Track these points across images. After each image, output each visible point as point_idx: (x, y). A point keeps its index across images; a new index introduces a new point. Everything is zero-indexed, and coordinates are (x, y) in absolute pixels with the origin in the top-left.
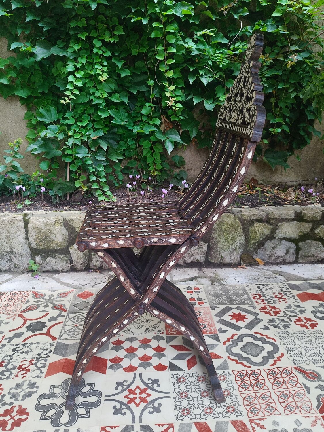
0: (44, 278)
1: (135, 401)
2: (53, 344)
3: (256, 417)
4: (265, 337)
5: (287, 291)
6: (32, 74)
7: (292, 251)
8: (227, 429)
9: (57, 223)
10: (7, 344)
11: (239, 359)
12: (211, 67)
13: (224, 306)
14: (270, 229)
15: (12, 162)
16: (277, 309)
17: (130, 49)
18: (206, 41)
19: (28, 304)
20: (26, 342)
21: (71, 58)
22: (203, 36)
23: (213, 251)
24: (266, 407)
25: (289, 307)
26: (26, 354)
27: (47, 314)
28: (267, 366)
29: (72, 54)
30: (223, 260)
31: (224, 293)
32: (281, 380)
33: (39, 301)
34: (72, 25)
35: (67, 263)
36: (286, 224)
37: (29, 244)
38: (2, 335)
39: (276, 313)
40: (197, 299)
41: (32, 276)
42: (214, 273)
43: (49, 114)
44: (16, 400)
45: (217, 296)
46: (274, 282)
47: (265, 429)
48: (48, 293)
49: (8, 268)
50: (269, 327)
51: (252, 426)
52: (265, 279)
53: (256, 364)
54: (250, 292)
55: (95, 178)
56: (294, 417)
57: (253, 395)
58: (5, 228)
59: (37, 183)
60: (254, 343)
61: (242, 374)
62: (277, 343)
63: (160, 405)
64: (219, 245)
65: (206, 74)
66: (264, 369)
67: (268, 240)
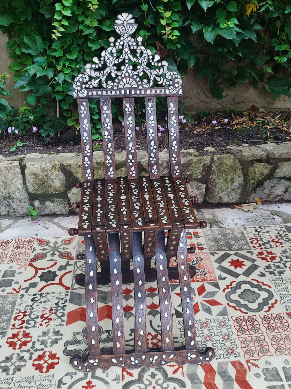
0: (44, 222)
1: (148, 345)
2: (68, 293)
3: (252, 358)
4: (261, 284)
5: (284, 234)
7: (290, 190)
8: (227, 368)
9: (54, 169)
10: (25, 294)
11: (238, 306)
13: (222, 253)
14: (270, 169)
16: (274, 254)
19: (35, 253)
20: (42, 292)
23: (211, 192)
24: (260, 349)
25: (285, 252)
26: (45, 304)
27: (56, 263)
28: (262, 312)
30: (221, 200)
31: (223, 238)
32: (274, 325)
33: (46, 249)
35: (65, 206)
36: (286, 164)
37: (27, 190)
38: (19, 285)
39: (272, 259)
40: (197, 244)
41: (32, 221)
42: (212, 214)
43: (34, 45)
44: (46, 346)
45: (216, 241)
46: (271, 224)
47: (259, 367)
48: (52, 241)
49: (6, 213)
50: (266, 273)
51: (248, 365)
52: (263, 221)
53: (253, 310)
54: (248, 235)
56: (283, 357)
57: (250, 338)
58: (2, 174)
59: (24, 119)
60: (250, 290)
61: (240, 320)
62: (272, 290)
64: (218, 186)
66: (259, 315)
67: (267, 179)
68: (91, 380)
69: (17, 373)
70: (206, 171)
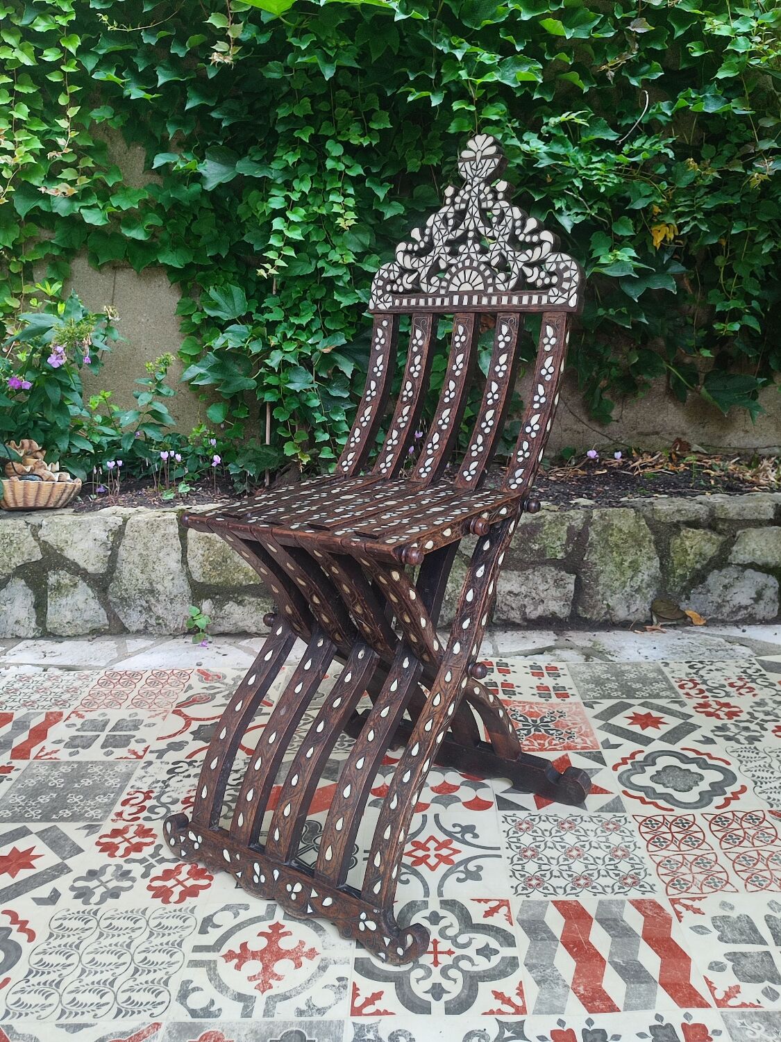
0: (219, 646)
1: (428, 861)
3: (685, 895)
4: (705, 757)
5: (757, 674)
6: (195, 218)
7: (770, 593)
8: (623, 912)
10: (154, 760)
11: (648, 796)
12: (580, 193)
13: (614, 702)
14: (718, 543)
15: (150, 403)
16: (735, 707)
17: (403, 161)
18: (569, 137)
19: (190, 693)
20: (193, 759)
21: (279, 181)
22: (562, 125)
23: (588, 594)
24: (706, 879)
25: (761, 703)
28: (711, 809)
29: (280, 173)
30: (610, 614)
31: (614, 678)
32: (740, 833)
33: (216, 688)
34: (282, 113)
36: (754, 533)
37: (189, 574)
38: (145, 745)
39: (730, 715)
40: (554, 687)
41: (194, 642)
42: (590, 640)
43: (230, 302)
45: (598, 682)
46: (727, 658)
47: (704, 914)
49: (142, 627)
50: (715, 738)
51: (675, 909)
52: (707, 653)
53: (686, 805)
54: (673, 675)
55: (327, 437)
56: (766, 896)
57: (680, 858)
58: (139, 539)
59: (200, 450)
60: (680, 768)
61: (653, 822)
62: (733, 768)
63: (480, 868)
64: (603, 579)
65: (569, 209)
66: (702, 814)
67: (714, 568)
68: (282, 922)
69: (110, 901)
70: (576, 544)
